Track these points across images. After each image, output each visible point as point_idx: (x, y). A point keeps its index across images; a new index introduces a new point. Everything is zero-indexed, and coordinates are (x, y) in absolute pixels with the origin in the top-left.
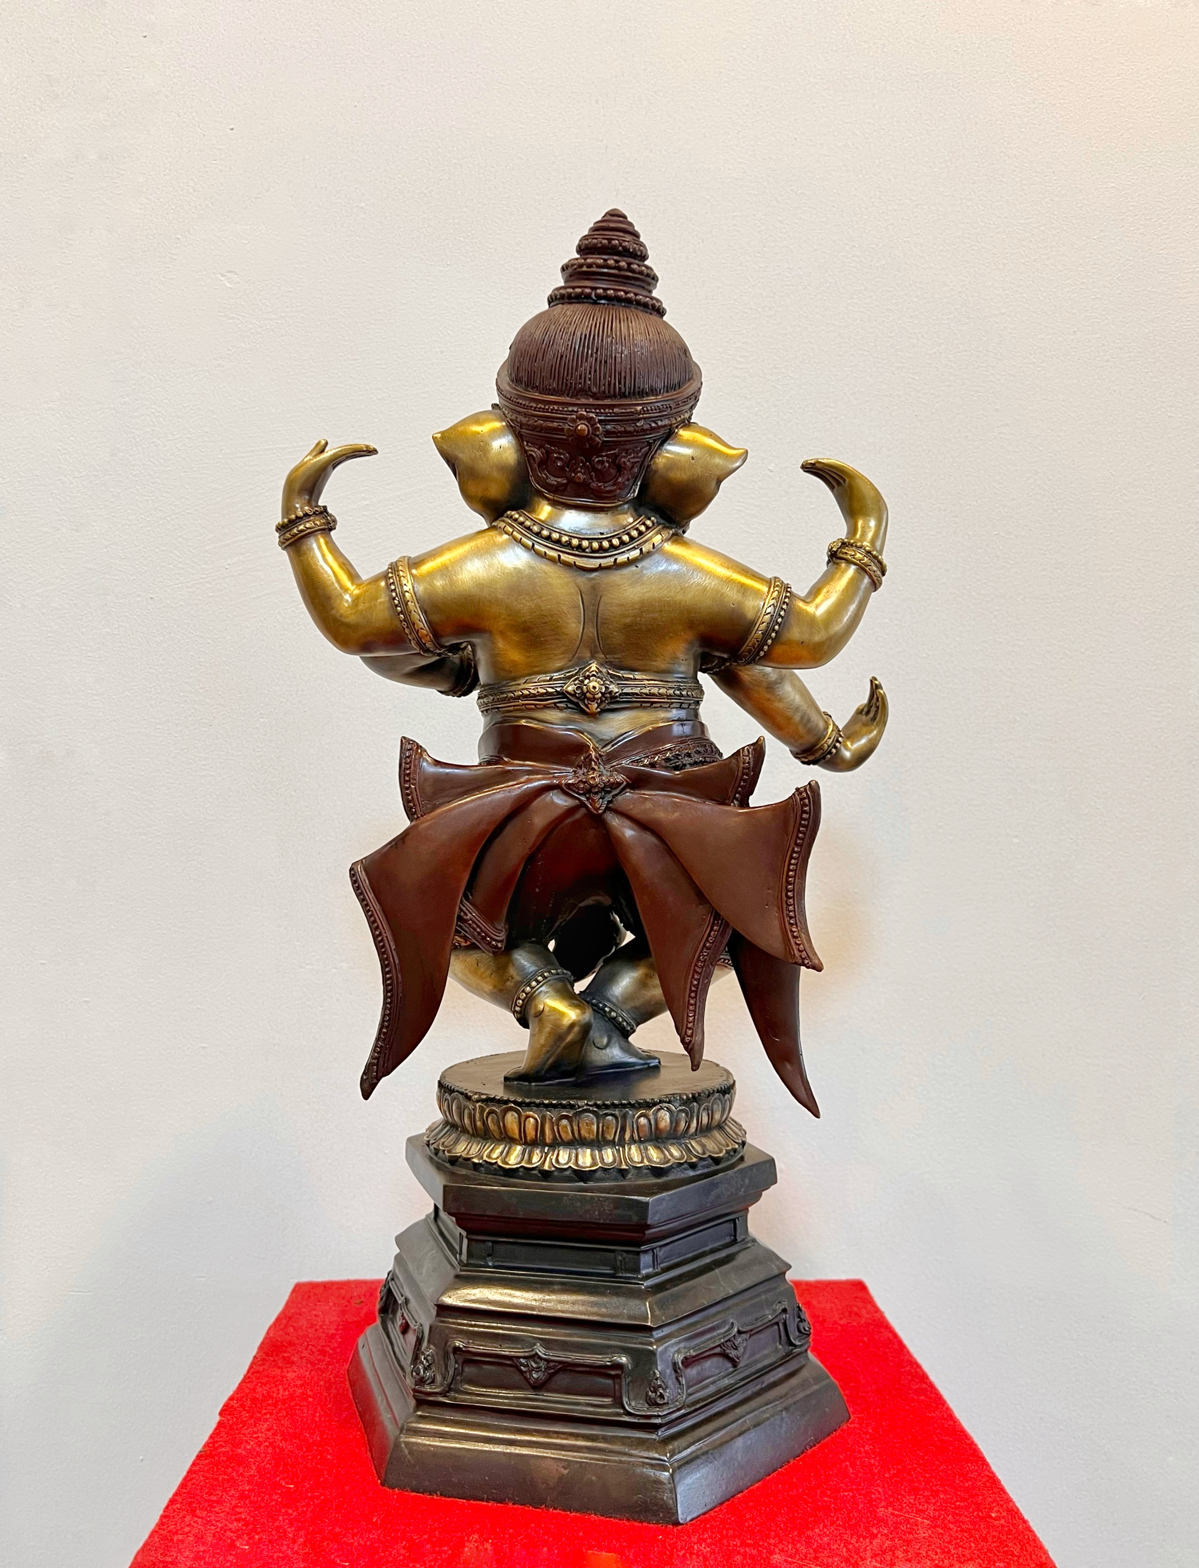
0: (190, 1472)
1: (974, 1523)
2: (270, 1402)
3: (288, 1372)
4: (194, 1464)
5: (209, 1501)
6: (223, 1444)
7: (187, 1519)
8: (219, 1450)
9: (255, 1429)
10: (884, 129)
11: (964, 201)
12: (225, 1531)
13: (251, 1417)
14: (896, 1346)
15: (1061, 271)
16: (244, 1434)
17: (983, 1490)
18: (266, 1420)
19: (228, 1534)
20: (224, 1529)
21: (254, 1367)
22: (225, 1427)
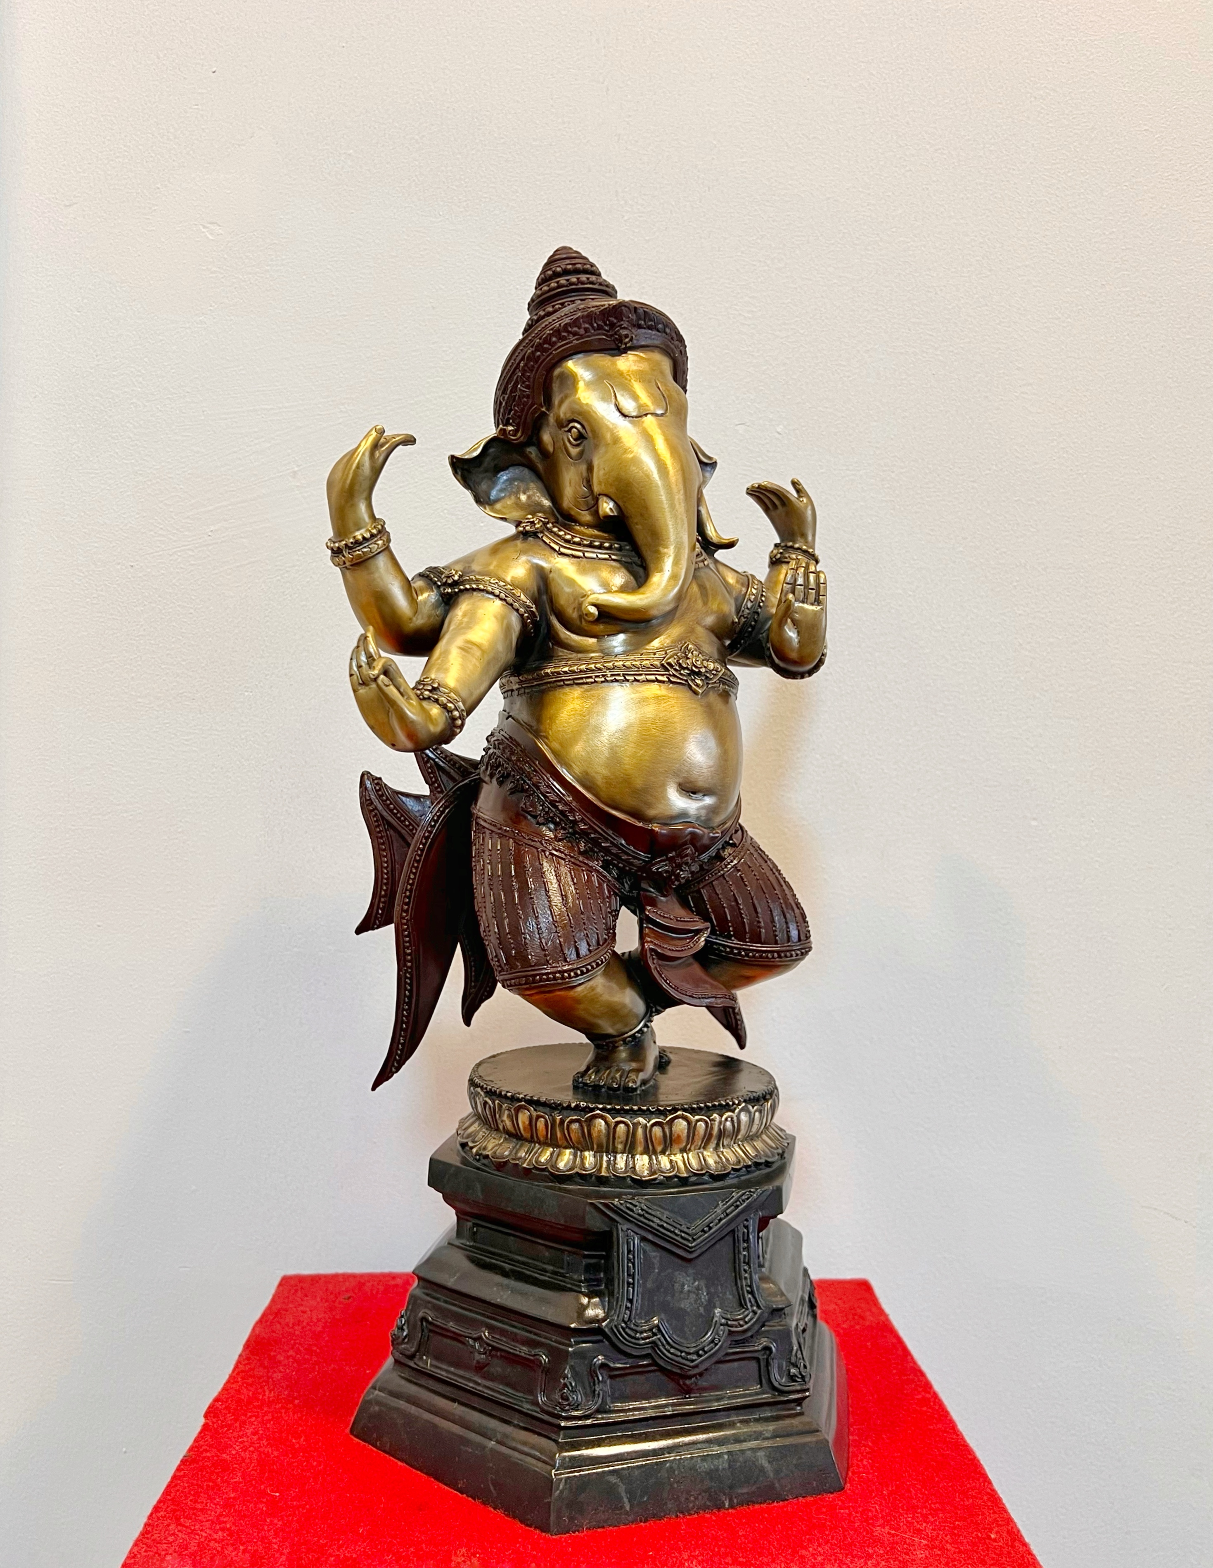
0: (174, 1478)
1: (973, 1544)
2: (256, 1404)
3: (275, 1372)
4: (179, 1469)
5: (194, 1509)
6: (208, 1448)
7: (172, 1527)
8: (204, 1455)
9: (241, 1433)
10: (902, 69)
11: (987, 146)
12: (209, 1541)
13: (236, 1420)
14: (900, 1352)
15: (1089, 220)
16: (228, 1438)
17: (984, 1508)
18: (252, 1423)
19: (212, 1544)
20: (209, 1539)
21: (240, 1366)
22: (210, 1430)
